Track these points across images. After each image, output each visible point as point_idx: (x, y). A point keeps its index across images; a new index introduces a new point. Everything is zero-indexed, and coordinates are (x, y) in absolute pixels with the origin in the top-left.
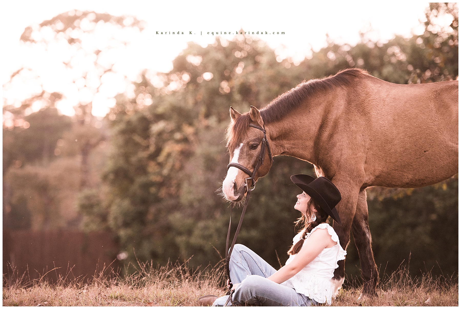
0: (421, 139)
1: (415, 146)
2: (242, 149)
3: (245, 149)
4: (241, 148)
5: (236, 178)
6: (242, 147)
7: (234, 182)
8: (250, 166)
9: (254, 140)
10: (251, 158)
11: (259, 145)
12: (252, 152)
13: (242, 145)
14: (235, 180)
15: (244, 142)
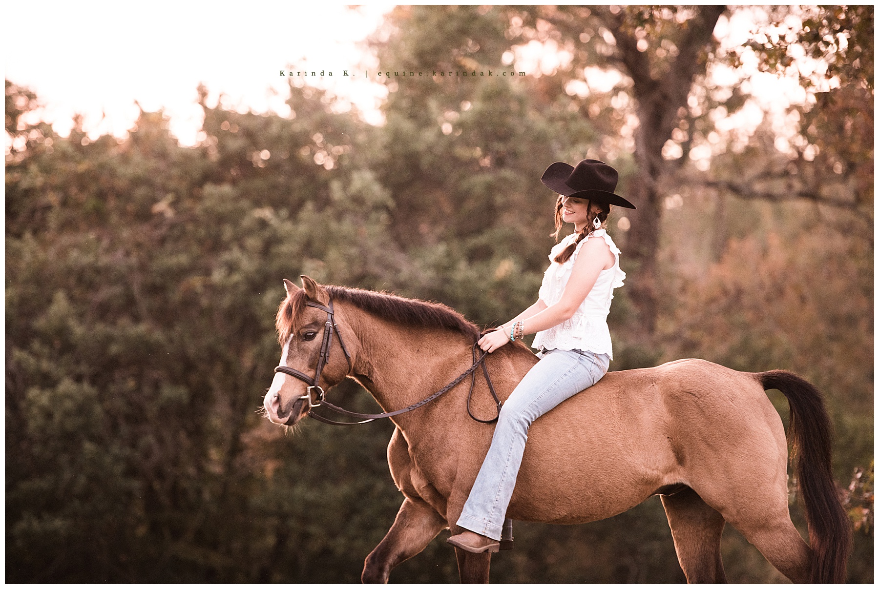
0: (591, 460)
1: (580, 470)
3: (296, 342)
4: (291, 341)
5: (282, 389)
7: (277, 395)
8: (306, 366)
9: (308, 326)
10: (306, 354)
13: (292, 335)
15: (295, 331)
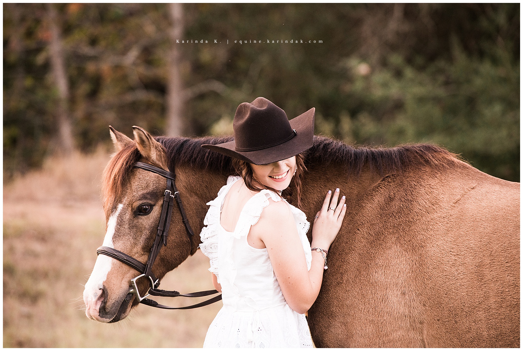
2: (120, 216)
3: (128, 216)
4: (119, 214)
5: (108, 278)
6: (121, 213)
7: (102, 287)
8: (138, 248)
9: (144, 197)
10: (139, 233)
11: (154, 205)
12: (140, 221)
13: (120, 206)
14: (104, 282)
15: (125, 201)
